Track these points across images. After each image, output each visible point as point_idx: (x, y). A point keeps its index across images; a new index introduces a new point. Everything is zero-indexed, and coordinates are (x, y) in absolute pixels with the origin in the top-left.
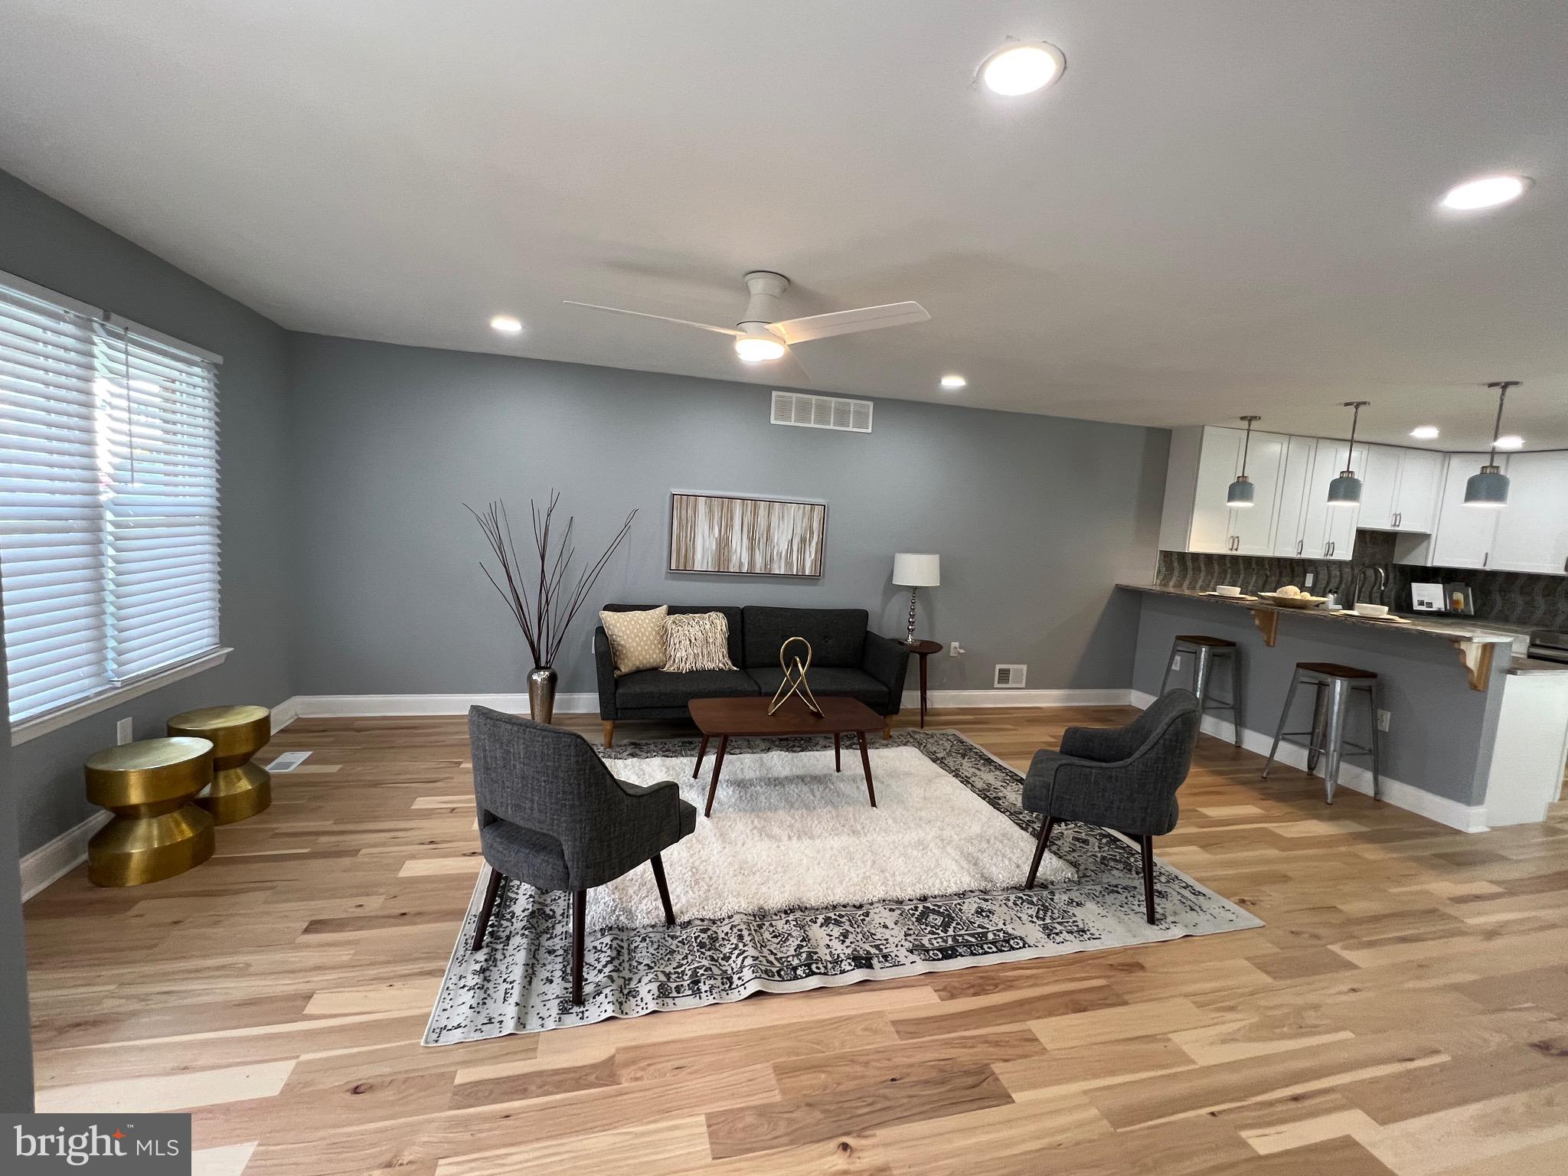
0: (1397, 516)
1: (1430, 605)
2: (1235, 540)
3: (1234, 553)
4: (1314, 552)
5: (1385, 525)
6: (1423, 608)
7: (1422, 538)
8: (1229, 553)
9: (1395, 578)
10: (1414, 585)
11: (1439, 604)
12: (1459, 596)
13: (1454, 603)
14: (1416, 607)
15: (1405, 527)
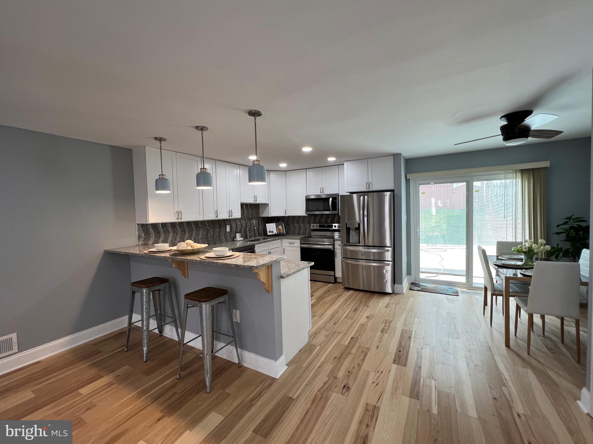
0: (255, 197)
1: (272, 232)
2: (179, 213)
3: (180, 221)
4: (223, 216)
5: (251, 201)
6: (271, 234)
7: (266, 205)
8: (177, 221)
9: (261, 222)
10: (267, 224)
11: (275, 232)
12: (280, 227)
13: (279, 230)
14: (269, 234)
15: (259, 201)
